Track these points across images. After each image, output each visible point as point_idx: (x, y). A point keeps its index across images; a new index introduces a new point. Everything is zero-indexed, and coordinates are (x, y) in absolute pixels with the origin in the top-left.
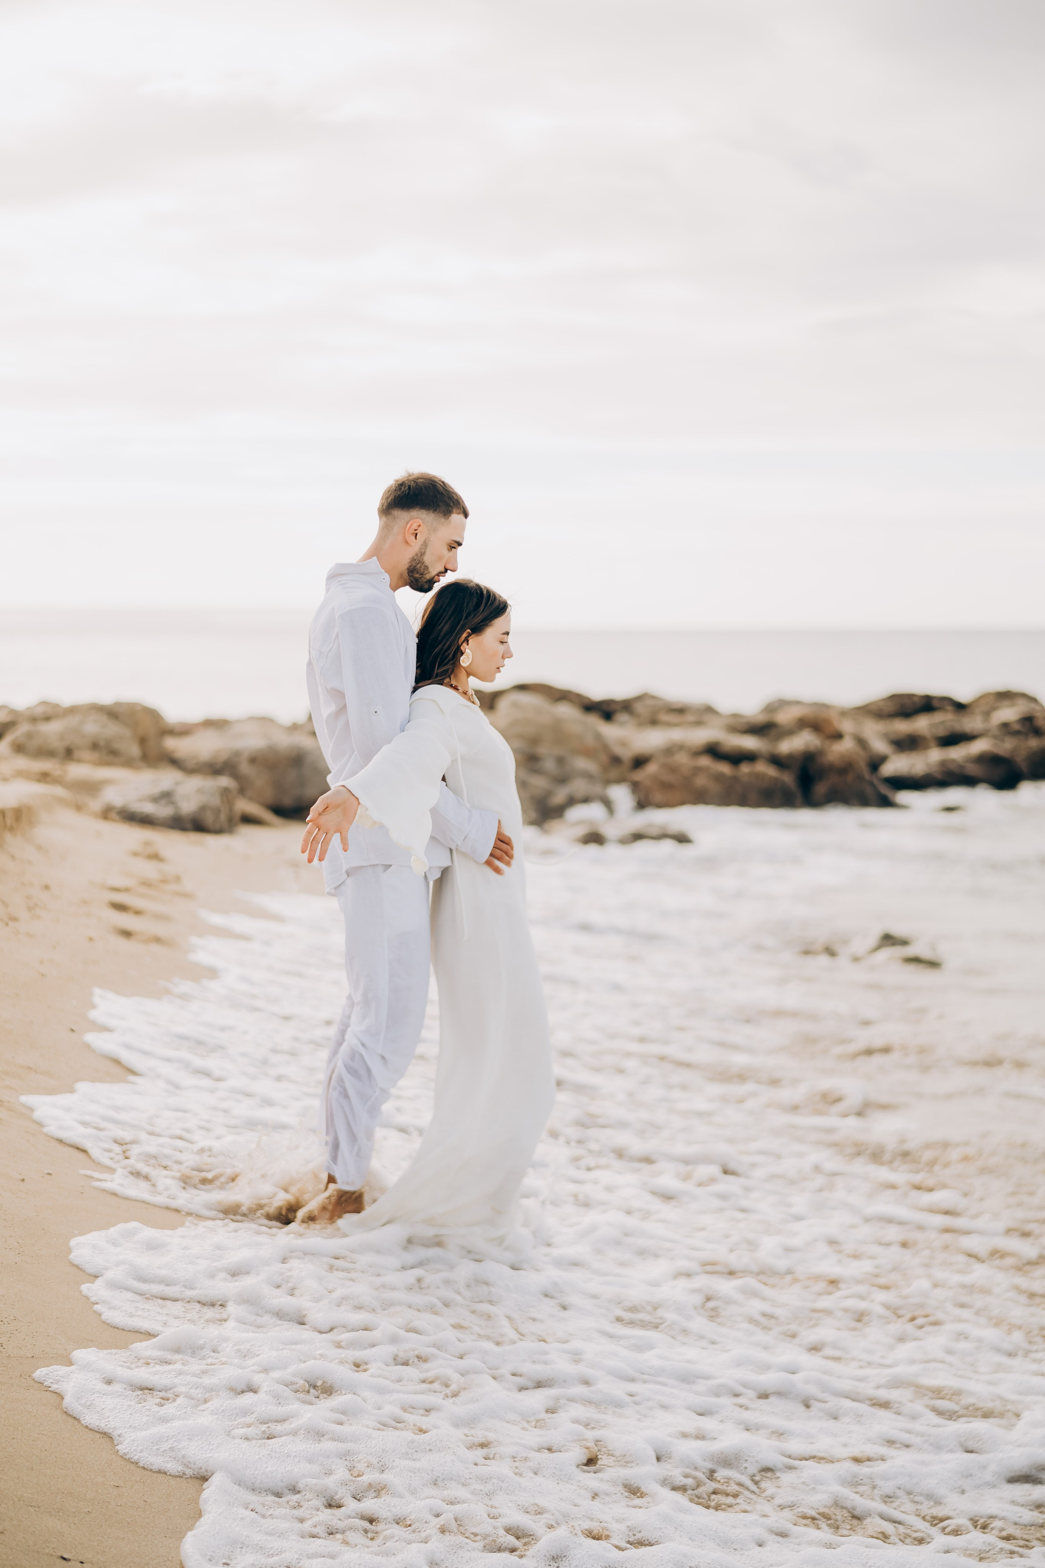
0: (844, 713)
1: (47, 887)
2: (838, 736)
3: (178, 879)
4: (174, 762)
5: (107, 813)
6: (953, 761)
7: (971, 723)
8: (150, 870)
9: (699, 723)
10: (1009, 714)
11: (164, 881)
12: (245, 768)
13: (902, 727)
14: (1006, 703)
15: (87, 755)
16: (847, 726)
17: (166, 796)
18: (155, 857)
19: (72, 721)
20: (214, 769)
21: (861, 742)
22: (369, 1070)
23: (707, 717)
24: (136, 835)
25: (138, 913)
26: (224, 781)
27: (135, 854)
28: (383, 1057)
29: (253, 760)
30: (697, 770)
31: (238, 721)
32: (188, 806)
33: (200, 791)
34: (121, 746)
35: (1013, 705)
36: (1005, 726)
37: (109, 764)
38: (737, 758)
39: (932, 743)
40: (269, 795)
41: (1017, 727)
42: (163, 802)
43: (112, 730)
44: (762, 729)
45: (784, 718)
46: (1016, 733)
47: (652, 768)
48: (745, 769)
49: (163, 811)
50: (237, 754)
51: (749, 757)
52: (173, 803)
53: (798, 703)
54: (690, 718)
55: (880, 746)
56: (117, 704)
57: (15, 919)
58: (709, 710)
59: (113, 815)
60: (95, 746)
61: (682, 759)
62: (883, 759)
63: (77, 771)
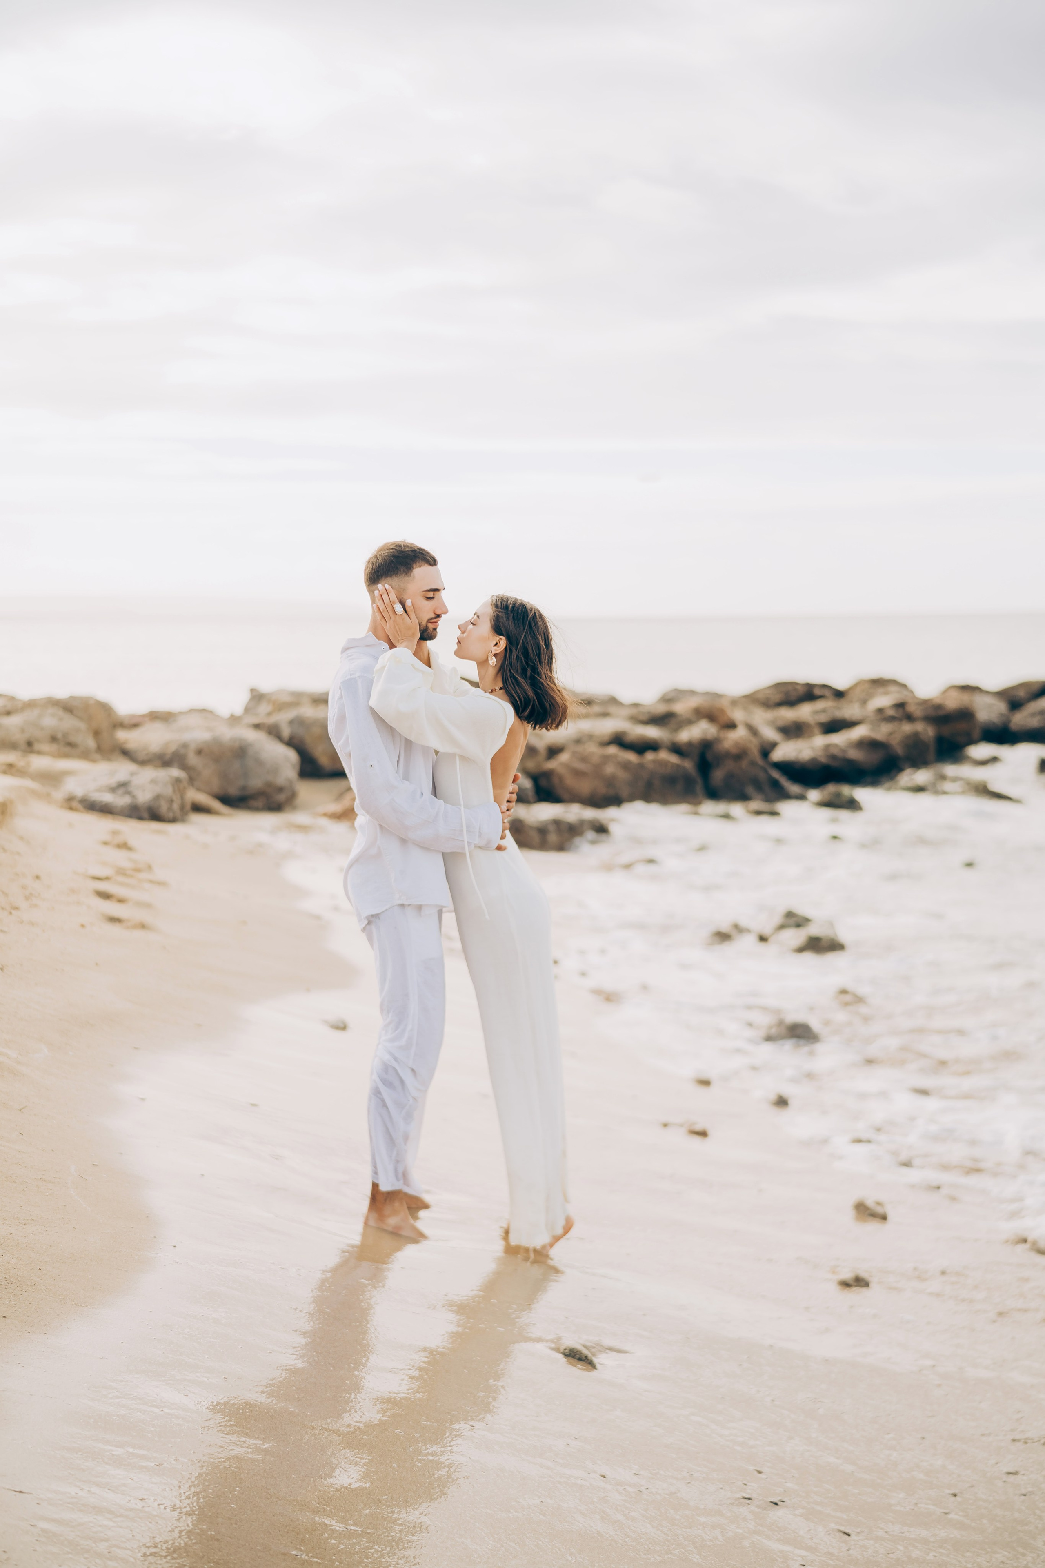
0: (735, 702)
1: (38, 877)
2: (731, 726)
3: (149, 868)
4: (126, 753)
5: (72, 803)
6: (836, 746)
7: (849, 711)
8: (121, 858)
9: (605, 715)
10: (884, 700)
11: (138, 870)
12: (193, 760)
13: (788, 714)
14: (881, 690)
15: (46, 747)
16: (738, 715)
17: (123, 786)
18: (124, 846)
19: (31, 715)
20: (164, 760)
21: (753, 730)
22: (402, 1082)
23: (612, 709)
24: (103, 825)
25: (121, 901)
26: (175, 772)
27: (106, 843)
28: (413, 1070)
29: (199, 752)
30: (606, 759)
31: (181, 713)
32: (144, 797)
33: (153, 781)
34: (77, 739)
35: (886, 693)
36: (880, 711)
37: (66, 756)
38: (643, 747)
39: (817, 730)
40: (216, 785)
41: (891, 712)
42: (121, 791)
43: (68, 723)
44: (661, 719)
45: (681, 708)
46: (891, 719)
47: (564, 757)
48: (650, 756)
49: (120, 801)
50: (185, 746)
51: (651, 746)
52: (129, 793)
53: (692, 693)
54: (596, 709)
55: (770, 734)
56: (72, 698)
57: (16, 908)
58: (613, 701)
59: (75, 804)
60: (54, 739)
61: (592, 749)
62: (774, 745)
63: (40, 762)
